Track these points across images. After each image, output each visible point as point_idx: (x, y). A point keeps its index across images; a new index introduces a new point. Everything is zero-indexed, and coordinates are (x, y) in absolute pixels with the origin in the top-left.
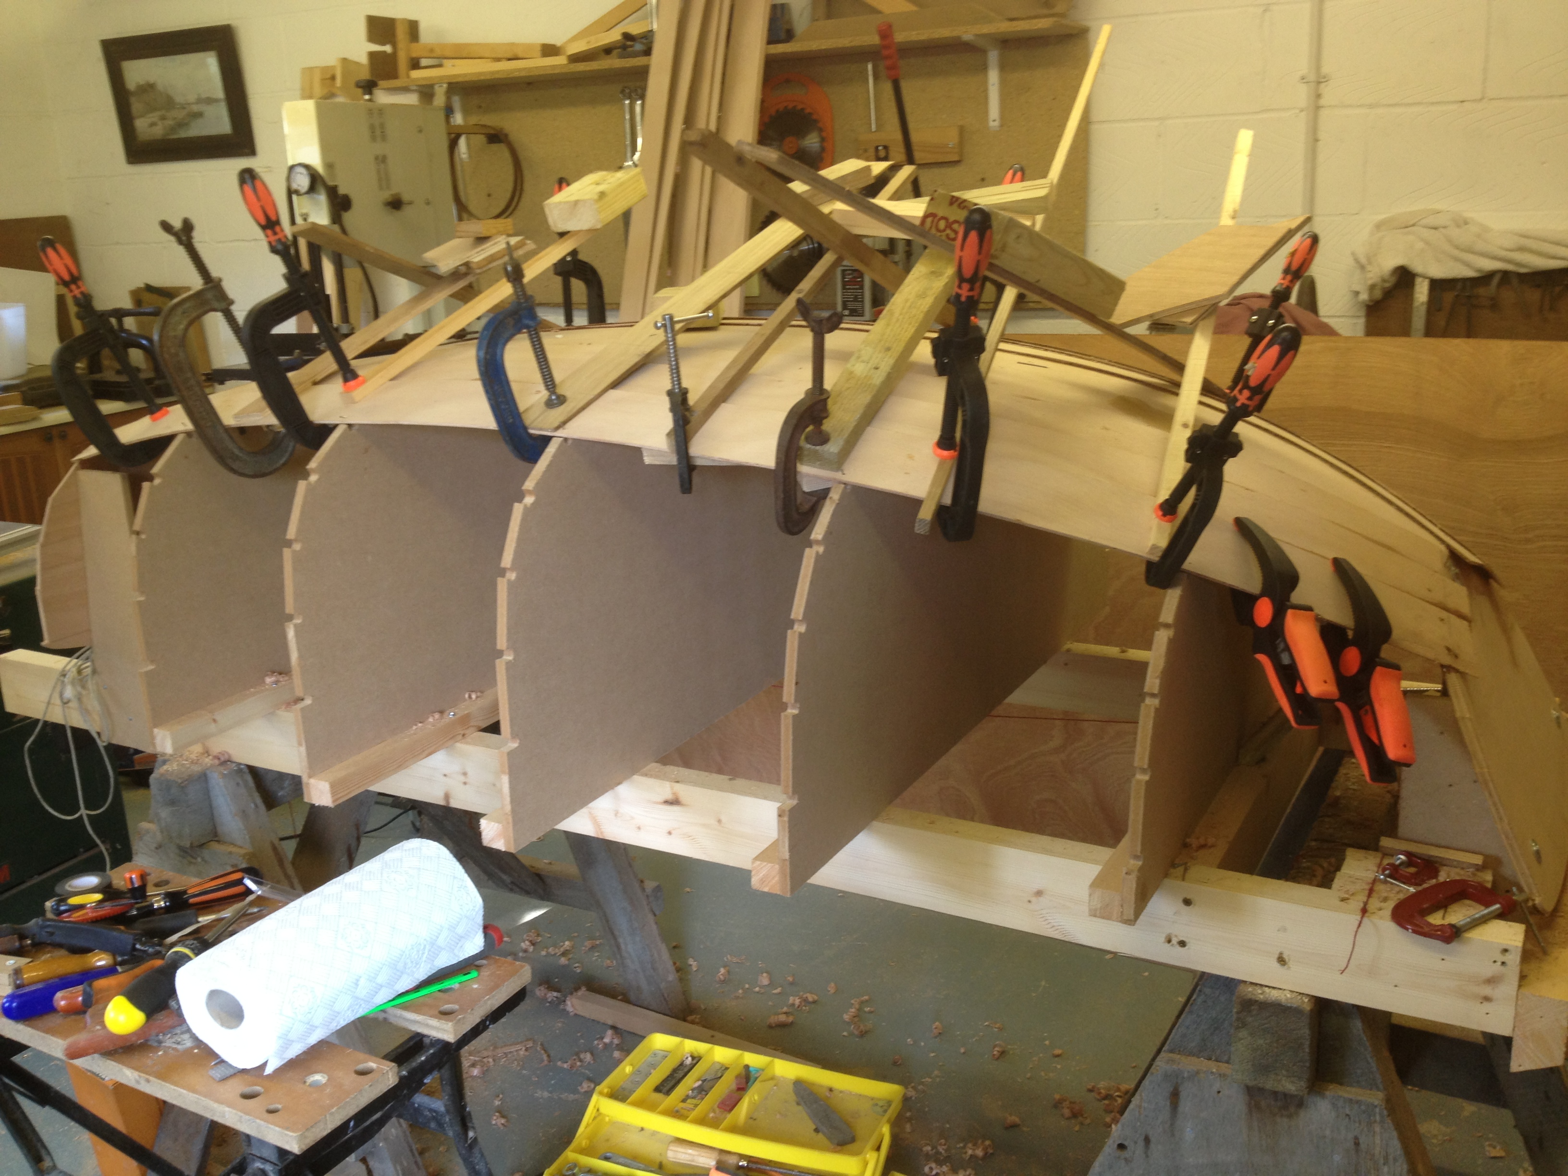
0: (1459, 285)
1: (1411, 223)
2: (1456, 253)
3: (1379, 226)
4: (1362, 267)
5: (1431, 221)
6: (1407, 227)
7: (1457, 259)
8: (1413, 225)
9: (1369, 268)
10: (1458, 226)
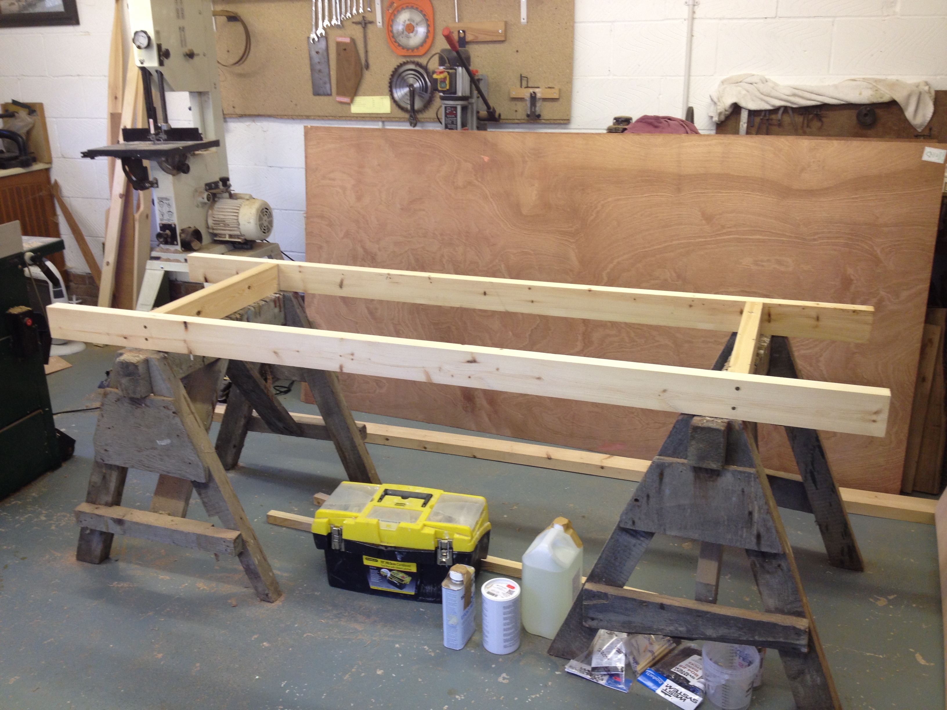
0: (763, 114)
1: (740, 80)
2: (762, 96)
3: (723, 82)
4: (715, 103)
5: (749, 80)
6: (737, 83)
7: (762, 100)
8: (740, 82)
9: (718, 104)
10: (763, 83)
